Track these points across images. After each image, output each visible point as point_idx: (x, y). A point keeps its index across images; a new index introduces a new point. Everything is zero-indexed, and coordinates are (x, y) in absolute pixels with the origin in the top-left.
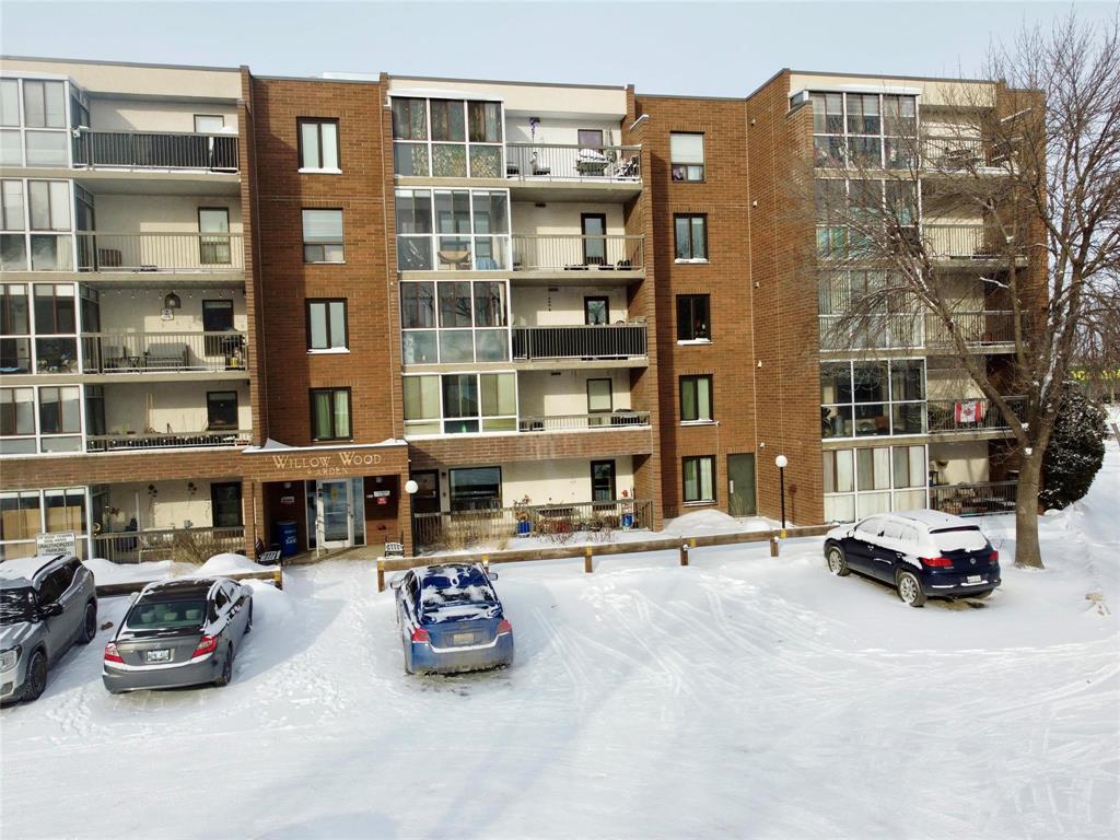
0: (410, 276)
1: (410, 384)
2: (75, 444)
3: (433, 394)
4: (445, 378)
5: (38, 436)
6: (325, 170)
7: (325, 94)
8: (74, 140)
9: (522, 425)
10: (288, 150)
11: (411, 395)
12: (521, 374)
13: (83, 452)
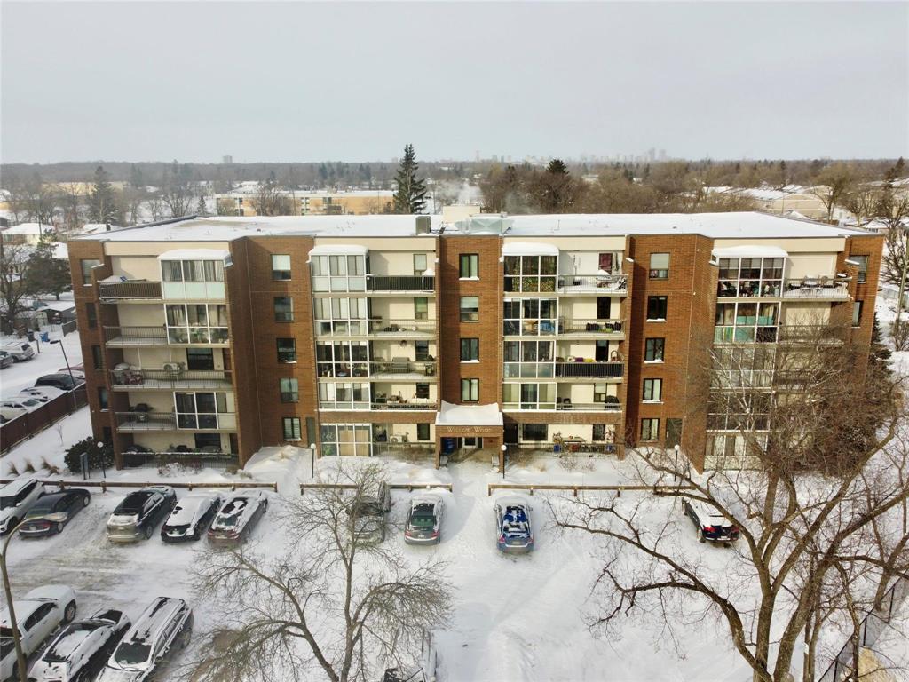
0: (509, 338)
1: (507, 387)
2: (366, 407)
3: (517, 393)
4: (523, 385)
5: (353, 402)
6: (472, 278)
7: (472, 242)
8: (367, 281)
9: (558, 407)
10: (455, 270)
11: (507, 391)
12: (558, 384)
13: (369, 410)
